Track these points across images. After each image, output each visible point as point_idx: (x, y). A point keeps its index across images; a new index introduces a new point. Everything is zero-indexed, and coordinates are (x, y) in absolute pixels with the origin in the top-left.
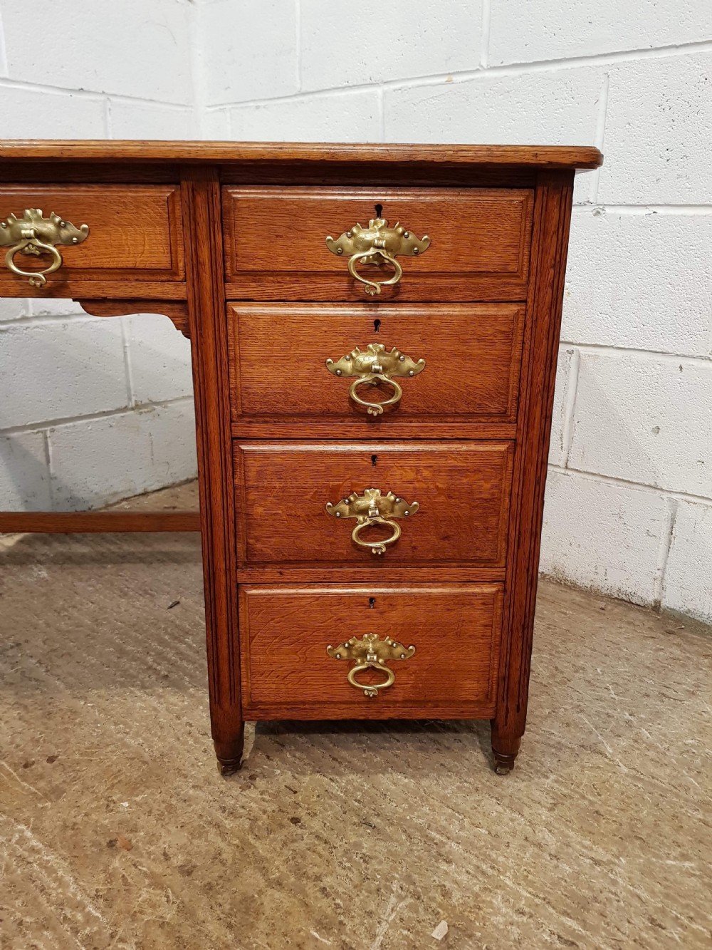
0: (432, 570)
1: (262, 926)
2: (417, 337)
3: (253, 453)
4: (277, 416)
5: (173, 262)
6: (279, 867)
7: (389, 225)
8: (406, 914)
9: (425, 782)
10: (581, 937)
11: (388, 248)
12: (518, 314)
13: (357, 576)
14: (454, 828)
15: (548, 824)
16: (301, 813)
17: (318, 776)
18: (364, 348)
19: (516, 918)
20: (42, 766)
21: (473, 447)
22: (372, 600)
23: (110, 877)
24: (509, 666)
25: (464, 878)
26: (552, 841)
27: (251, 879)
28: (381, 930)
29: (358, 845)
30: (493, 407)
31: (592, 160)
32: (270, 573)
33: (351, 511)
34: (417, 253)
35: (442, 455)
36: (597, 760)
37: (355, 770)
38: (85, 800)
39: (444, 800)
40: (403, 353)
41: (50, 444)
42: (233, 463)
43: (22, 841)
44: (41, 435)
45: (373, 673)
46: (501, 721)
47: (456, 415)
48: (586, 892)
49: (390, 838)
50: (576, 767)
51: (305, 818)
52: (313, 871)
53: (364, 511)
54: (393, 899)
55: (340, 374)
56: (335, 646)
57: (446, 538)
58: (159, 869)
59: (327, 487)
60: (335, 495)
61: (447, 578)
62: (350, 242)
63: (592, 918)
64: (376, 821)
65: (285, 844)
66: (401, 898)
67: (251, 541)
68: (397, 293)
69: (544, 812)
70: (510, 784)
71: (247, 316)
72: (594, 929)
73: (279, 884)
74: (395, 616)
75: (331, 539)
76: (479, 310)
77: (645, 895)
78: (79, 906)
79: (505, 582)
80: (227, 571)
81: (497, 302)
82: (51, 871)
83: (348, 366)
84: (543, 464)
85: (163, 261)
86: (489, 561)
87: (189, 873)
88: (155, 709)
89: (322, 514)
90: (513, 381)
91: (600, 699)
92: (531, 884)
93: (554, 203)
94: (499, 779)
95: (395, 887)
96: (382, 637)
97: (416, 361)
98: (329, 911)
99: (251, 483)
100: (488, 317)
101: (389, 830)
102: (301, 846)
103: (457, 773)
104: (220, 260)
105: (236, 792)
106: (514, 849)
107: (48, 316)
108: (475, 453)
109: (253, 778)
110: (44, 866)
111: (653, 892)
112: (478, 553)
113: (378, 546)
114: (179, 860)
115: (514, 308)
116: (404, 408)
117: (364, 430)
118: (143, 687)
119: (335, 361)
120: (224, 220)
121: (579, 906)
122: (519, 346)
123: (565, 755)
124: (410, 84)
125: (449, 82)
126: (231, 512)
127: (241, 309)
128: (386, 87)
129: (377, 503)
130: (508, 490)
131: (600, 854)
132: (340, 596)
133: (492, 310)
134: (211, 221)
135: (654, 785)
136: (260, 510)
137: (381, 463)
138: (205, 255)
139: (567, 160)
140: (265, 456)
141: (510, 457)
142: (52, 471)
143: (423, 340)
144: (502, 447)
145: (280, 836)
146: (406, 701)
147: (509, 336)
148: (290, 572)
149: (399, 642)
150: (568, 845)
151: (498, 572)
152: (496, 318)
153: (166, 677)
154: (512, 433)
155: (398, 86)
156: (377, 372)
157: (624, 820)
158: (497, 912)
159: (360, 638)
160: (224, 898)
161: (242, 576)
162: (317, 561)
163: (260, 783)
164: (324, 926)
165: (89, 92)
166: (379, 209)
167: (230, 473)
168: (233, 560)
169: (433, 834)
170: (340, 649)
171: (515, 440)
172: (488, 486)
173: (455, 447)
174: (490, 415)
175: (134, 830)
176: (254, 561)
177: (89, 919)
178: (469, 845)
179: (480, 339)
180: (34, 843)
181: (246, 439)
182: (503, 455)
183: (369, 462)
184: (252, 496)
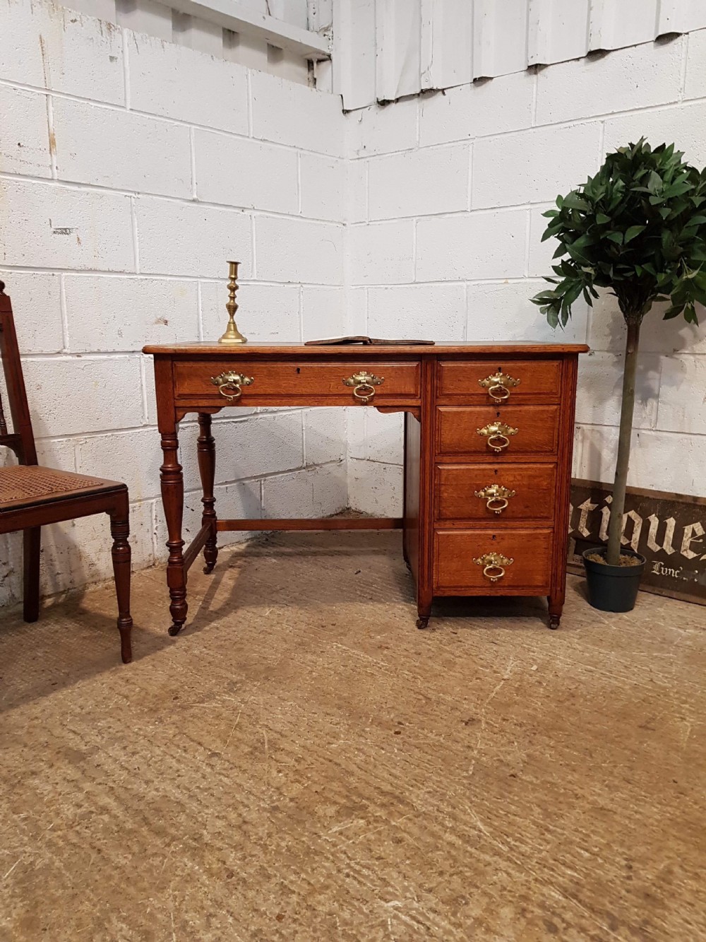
0: (521, 523)
1: (458, 667)
2: (515, 419)
3: (444, 469)
4: (456, 453)
5: (416, 391)
6: (458, 653)
7: (504, 375)
8: (518, 665)
9: (517, 631)
11: (504, 385)
12: (556, 410)
13: (487, 526)
14: (534, 644)
15: (578, 643)
16: (461, 639)
17: (465, 629)
18: (493, 425)
19: (567, 666)
20: (330, 627)
21: (539, 466)
22: (494, 536)
23: (385, 656)
24: (556, 569)
25: (541, 656)
26: (580, 647)
27: (448, 656)
28: (508, 668)
29: (491, 648)
30: (548, 448)
31: (585, 349)
32: (448, 524)
33: (485, 495)
34: (515, 386)
35: (526, 469)
38: (358, 636)
39: (527, 636)
40: (508, 426)
41: (263, 488)
42: (435, 474)
44: (259, 482)
45: (495, 571)
46: (553, 597)
47: (533, 452)
48: (596, 660)
49: (505, 646)
50: (590, 628)
51: (464, 641)
52: (474, 654)
53: (492, 495)
54: (511, 661)
55: (482, 435)
56: (477, 559)
57: (527, 507)
59: (476, 484)
60: (478, 488)
61: (527, 526)
62: (488, 382)
63: (600, 667)
64: (496, 642)
65: (458, 647)
66: (515, 661)
67: (441, 509)
68: (507, 402)
69: (576, 640)
70: (558, 632)
71: (446, 412)
73: (460, 657)
74: (505, 543)
75: (476, 508)
76: (541, 408)
77: (622, 661)
78: (376, 663)
79: (553, 528)
80: (430, 523)
81: (548, 405)
82: (357, 655)
83: (485, 431)
85: (412, 391)
86: (546, 517)
87: (419, 654)
88: (373, 609)
89: (473, 496)
90: (556, 438)
92: (571, 658)
93: (570, 365)
94: (551, 630)
95: (511, 658)
96: (498, 554)
97: (514, 429)
98: (485, 663)
99: (443, 483)
100: (544, 411)
101: (504, 644)
102: (465, 647)
103: (532, 629)
104: (435, 389)
105: (428, 633)
106: (562, 649)
107: (267, 412)
108: (540, 469)
110: (353, 653)
111: (626, 660)
112: (542, 514)
113: (498, 510)
114: (412, 651)
115: (555, 407)
116: (509, 449)
117: (491, 459)
118: (361, 602)
119: (481, 429)
120: (438, 375)
121: (594, 663)
122: (558, 423)
124: (483, 282)
125: (506, 283)
126: (433, 496)
127: (442, 409)
128: (468, 283)
129: (497, 491)
130: (554, 485)
131: (603, 651)
132: (480, 535)
133: (546, 408)
134: (432, 375)
135: (628, 632)
136: (446, 494)
137: (499, 473)
138: (429, 387)
139: (576, 350)
140: (448, 470)
141: (555, 470)
142: (263, 505)
143: (517, 421)
144: (551, 466)
145: (455, 645)
146: (509, 586)
147: (553, 419)
148: (458, 524)
149: (506, 557)
150: (587, 648)
151: (550, 523)
152: (548, 411)
154: (555, 460)
155: (476, 283)
156: (499, 433)
157: (614, 642)
158: (557, 664)
159: (488, 555)
160: (437, 660)
161: (436, 526)
162: (470, 518)
163: (438, 631)
164: (485, 667)
165: (293, 283)
166: (500, 370)
167: (433, 479)
168: (433, 518)
169: (525, 646)
170: (479, 560)
171: (557, 463)
172: (546, 483)
173: (531, 466)
174: (546, 452)
176: (441, 518)
177: (384, 666)
178: (542, 648)
179: (542, 420)
180: (344, 648)
181: (441, 463)
182: (552, 469)
183: (493, 473)
184: (443, 489)
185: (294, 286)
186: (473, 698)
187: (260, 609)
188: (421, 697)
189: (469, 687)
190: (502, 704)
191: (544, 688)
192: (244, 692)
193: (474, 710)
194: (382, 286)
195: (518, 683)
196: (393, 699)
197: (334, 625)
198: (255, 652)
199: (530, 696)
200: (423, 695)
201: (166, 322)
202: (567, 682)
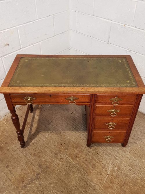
1: (96, 168)
3: (96, 119)
5: (89, 101)
6: (97, 160)
7: (118, 98)
8: (112, 167)
10: (132, 170)
12: (133, 106)
13: (108, 130)
14: (117, 155)
15: (129, 155)
16: (98, 153)
17: (99, 147)
18: (113, 109)
19: (125, 167)
20: (63, 145)
23: (78, 161)
24: (126, 138)
25: (118, 162)
26: (129, 157)
27: (94, 162)
28: (109, 168)
29: (106, 157)
30: (129, 115)
33: (108, 124)
35: (121, 119)
36: (136, 145)
37: (104, 146)
38: (71, 150)
39: (116, 151)
40: (117, 110)
42: (94, 119)
43: (65, 156)
48: (133, 164)
49: (109, 156)
50: (133, 146)
51: (99, 153)
52: (101, 161)
53: (110, 124)
57: (120, 127)
58: (83, 160)
60: (106, 123)
62: (112, 99)
63: (133, 168)
64: (107, 154)
65: (97, 157)
66: (111, 164)
67: (95, 127)
69: (128, 153)
70: (124, 148)
72: (133, 169)
73: (97, 162)
74: (113, 134)
75: (105, 127)
77: (140, 165)
78: (75, 165)
79: (127, 131)
82: (70, 160)
84: (134, 120)
86: (126, 129)
87: (86, 161)
88: (75, 135)
89: (105, 125)
90: (132, 112)
91: (137, 134)
92: (126, 163)
94: (123, 148)
95: (111, 163)
96: (110, 136)
97: (119, 111)
98: (103, 166)
101: (109, 155)
102: (99, 157)
103: (117, 147)
104: (95, 100)
105: (89, 149)
106: (125, 158)
108: (126, 119)
109: (91, 147)
110: (69, 159)
111: (141, 164)
113: (112, 129)
114: (85, 159)
118: (72, 131)
119: (109, 110)
121: (132, 166)
123: (132, 144)
124: (117, 23)
126: (93, 124)
127: (97, 105)
128: (112, 22)
129: (112, 124)
130: (129, 122)
131: (135, 159)
132: (105, 132)
133: (130, 105)
134: (94, 97)
135: (143, 149)
137: (113, 120)
138: (93, 100)
139: (142, 94)
145: (96, 156)
147: (132, 108)
148: (99, 130)
149: (112, 136)
150: (131, 158)
153: (75, 129)
154: (131, 117)
155: (114, 22)
156: (114, 113)
157: (139, 155)
158: (122, 166)
159: (108, 136)
160: (91, 164)
161: (93, 130)
162: (103, 129)
163: (92, 148)
164: (103, 168)
168: (92, 128)
169: (115, 156)
170: (105, 137)
172: (127, 122)
175: (78, 155)
177: (77, 167)
178: (119, 158)
179: (128, 108)
180: (67, 156)
181: (96, 117)
182: (129, 119)
183: (111, 120)
184: (96, 123)
185: (51, 16)
186: (99, 184)
187: (45, 133)
188: (85, 183)
189: (99, 178)
190: (106, 187)
191: (118, 179)
192: (41, 179)
193: (99, 190)
194: (82, 13)
195: (111, 177)
196: (78, 184)
197: (64, 143)
198: (44, 158)
199: (114, 183)
200: (86, 183)
201: (8, 45)
202: (124, 176)
